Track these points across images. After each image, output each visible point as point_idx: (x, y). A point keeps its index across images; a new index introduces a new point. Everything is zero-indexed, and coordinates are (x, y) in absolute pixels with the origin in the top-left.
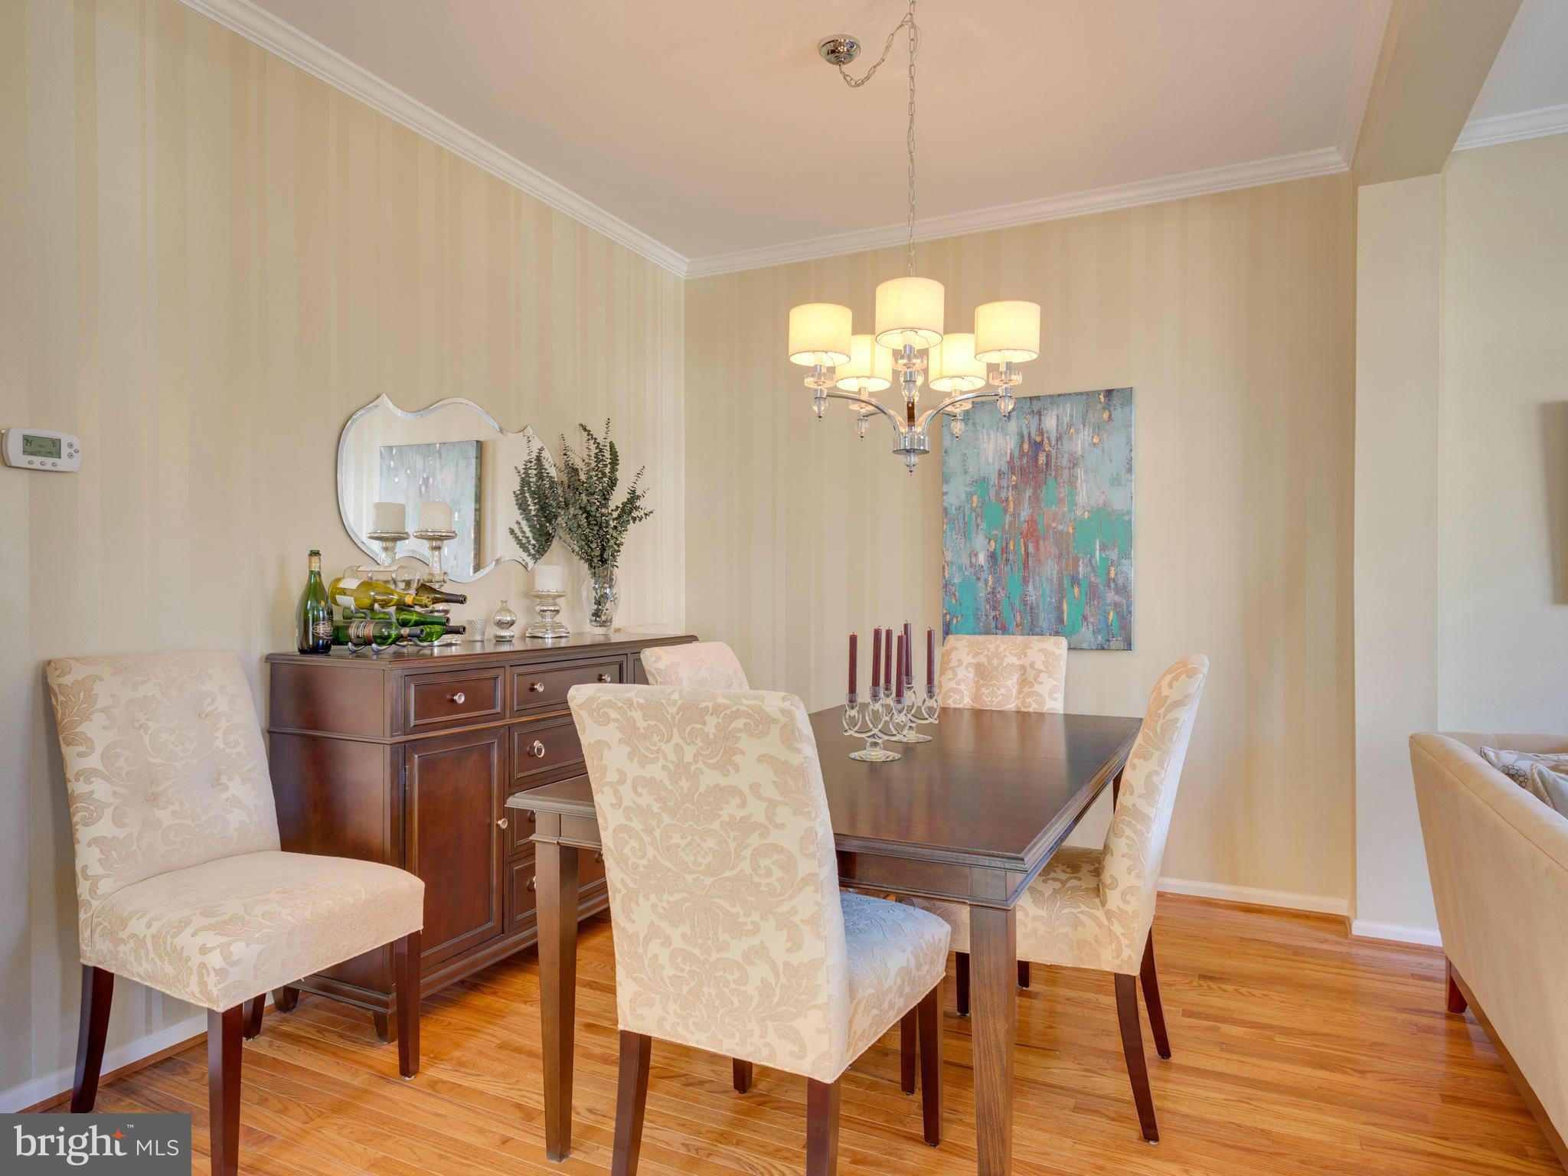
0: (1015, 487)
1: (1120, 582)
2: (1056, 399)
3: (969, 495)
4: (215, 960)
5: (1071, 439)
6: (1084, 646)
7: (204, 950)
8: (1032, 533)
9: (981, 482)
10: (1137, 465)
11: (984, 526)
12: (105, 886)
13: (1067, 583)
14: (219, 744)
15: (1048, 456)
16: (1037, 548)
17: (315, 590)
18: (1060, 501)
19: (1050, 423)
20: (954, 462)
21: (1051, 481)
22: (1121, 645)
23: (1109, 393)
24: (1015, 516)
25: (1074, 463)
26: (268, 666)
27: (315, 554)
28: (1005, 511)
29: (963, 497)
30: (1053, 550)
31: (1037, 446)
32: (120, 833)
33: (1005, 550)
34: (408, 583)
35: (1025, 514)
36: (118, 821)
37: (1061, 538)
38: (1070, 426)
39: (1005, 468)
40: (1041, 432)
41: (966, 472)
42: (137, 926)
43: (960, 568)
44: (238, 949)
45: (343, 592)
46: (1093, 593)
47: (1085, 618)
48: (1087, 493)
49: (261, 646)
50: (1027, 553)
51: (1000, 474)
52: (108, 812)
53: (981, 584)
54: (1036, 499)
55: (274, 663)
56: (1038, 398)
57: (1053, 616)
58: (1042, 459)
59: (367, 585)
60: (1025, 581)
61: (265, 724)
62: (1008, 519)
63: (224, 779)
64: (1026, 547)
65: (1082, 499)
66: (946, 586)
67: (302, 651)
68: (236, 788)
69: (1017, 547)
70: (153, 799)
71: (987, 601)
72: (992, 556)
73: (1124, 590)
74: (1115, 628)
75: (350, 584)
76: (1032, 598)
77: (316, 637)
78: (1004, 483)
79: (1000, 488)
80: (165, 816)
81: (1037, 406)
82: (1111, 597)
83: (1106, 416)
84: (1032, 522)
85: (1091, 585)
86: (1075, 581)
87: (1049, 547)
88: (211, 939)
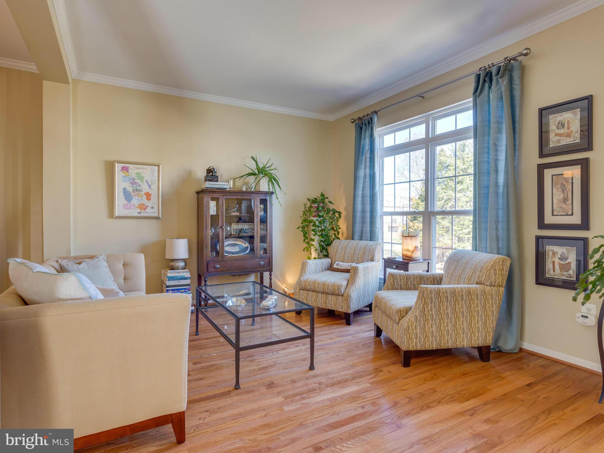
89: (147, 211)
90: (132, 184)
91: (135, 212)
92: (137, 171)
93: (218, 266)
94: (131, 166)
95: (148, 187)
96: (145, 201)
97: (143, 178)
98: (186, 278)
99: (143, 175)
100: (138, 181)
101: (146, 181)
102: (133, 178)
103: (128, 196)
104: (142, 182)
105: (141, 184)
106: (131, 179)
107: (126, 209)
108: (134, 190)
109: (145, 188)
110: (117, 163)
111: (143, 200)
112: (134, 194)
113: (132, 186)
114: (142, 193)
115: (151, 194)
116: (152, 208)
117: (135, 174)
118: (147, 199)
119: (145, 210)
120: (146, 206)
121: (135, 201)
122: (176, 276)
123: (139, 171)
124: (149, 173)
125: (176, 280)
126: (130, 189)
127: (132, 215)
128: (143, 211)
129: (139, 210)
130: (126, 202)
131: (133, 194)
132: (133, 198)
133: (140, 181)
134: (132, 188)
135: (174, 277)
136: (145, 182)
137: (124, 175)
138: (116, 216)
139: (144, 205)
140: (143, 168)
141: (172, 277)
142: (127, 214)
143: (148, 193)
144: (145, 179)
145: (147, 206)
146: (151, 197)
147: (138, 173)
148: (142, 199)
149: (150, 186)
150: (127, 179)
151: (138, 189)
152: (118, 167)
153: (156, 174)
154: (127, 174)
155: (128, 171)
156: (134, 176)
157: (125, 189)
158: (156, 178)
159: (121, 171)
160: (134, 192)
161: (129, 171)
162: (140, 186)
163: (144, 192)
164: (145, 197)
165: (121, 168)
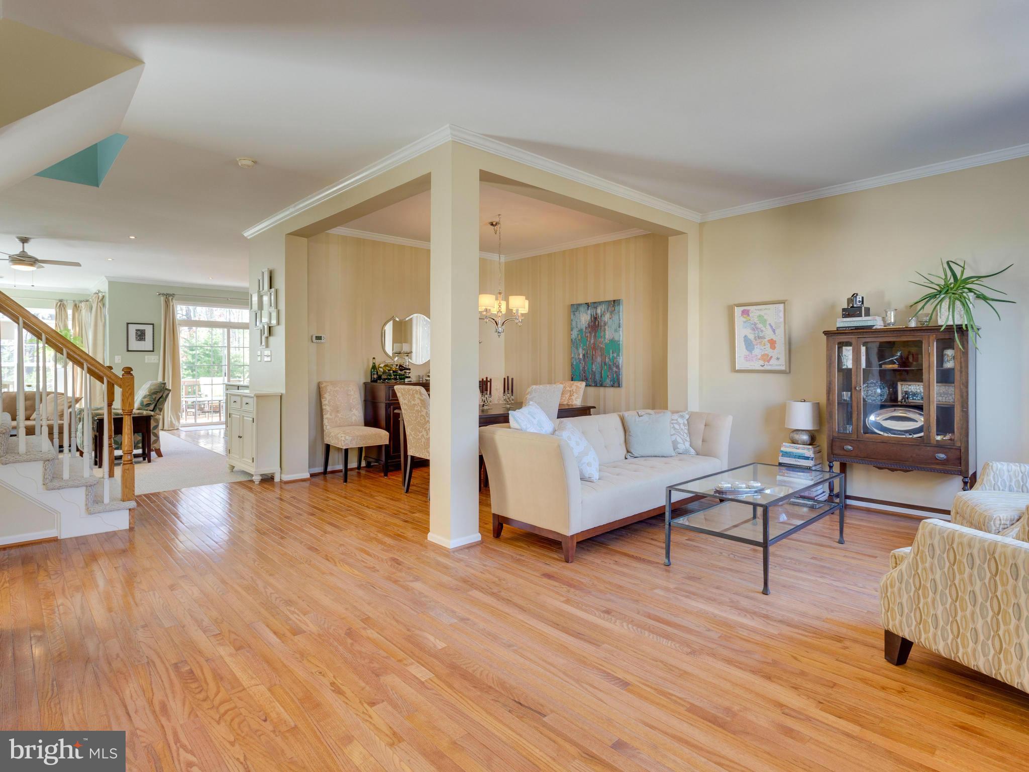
0: (590, 332)
1: (617, 364)
2: (601, 303)
3: (578, 335)
4: (343, 438)
5: (604, 316)
6: (608, 385)
7: (341, 437)
8: (594, 348)
9: (581, 330)
10: (621, 325)
11: (582, 345)
12: (328, 427)
13: (603, 365)
14: (351, 401)
15: (598, 322)
16: (595, 352)
17: (374, 367)
18: (601, 337)
19: (599, 311)
20: (574, 323)
21: (599, 330)
22: (617, 385)
23: (614, 301)
24: (590, 342)
25: (605, 324)
26: (364, 385)
27: (374, 358)
28: (587, 340)
29: (576, 336)
30: (600, 353)
31: (596, 318)
32: (331, 417)
33: (587, 353)
34: (397, 365)
35: (592, 341)
36: (331, 415)
37: (602, 349)
38: (604, 312)
39: (587, 326)
40: (596, 314)
41: (577, 327)
42: (332, 434)
43: (575, 359)
44: (347, 437)
45: (381, 367)
46: (610, 368)
47: (608, 376)
48: (609, 334)
49: (363, 380)
50: (593, 354)
51: (586, 328)
52: (329, 413)
53: (581, 365)
54: (595, 336)
55: (365, 384)
56: (596, 303)
57: (599, 376)
58: (597, 323)
59: (386, 366)
60: (592, 363)
61: (363, 399)
62: (588, 343)
63: (352, 409)
64: (593, 352)
65: (607, 337)
66: (572, 365)
67: (371, 382)
68: (355, 411)
69: (590, 352)
70: (338, 412)
71: (583, 370)
72: (584, 355)
73: (618, 367)
74: (616, 380)
75: (382, 365)
76: (594, 370)
77: (374, 378)
78: (587, 331)
79: (586, 332)
80: (339, 415)
81: (595, 305)
82: (615, 369)
83: (613, 309)
84: (594, 344)
85: (609, 365)
86: (605, 364)
87: (598, 351)
88: (343, 435)
89: (770, 363)
90: (753, 330)
91: (757, 366)
92: (758, 313)
93: (850, 447)
94: (751, 308)
95: (772, 332)
96: (769, 351)
97: (766, 321)
98: (807, 458)
99: (765, 317)
100: (760, 326)
101: (770, 325)
102: (755, 323)
103: (749, 345)
104: (765, 327)
105: (763, 329)
106: (752, 324)
107: (747, 361)
108: (755, 337)
109: (768, 334)
110: (737, 306)
111: (767, 349)
112: (756, 342)
113: (753, 332)
114: (765, 340)
115: (775, 341)
116: (778, 359)
117: (756, 317)
118: (771, 348)
119: (768, 361)
120: (769, 357)
121: (757, 351)
122: (793, 453)
123: (762, 313)
124: (774, 315)
125: (792, 457)
126: (751, 337)
127: (754, 368)
128: (766, 363)
129: (762, 363)
130: (747, 353)
131: (754, 343)
132: (755, 347)
133: (762, 326)
134: (753, 335)
135: (790, 453)
136: (768, 327)
137: (745, 320)
138: (737, 369)
139: (768, 355)
140: (766, 309)
141: (786, 452)
142: (748, 368)
143: (772, 339)
144: (768, 322)
145: (771, 357)
146: (776, 345)
147: (760, 316)
148: (765, 348)
149: (774, 331)
150: (748, 325)
151: (761, 336)
152: (738, 311)
153: (782, 314)
154: (748, 318)
155: (748, 315)
156: (756, 320)
157: (746, 336)
158: (782, 320)
159: (742, 315)
160: (756, 340)
161: (750, 315)
162: (762, 331)
163: (768, 338)
164: (768, 345)
165: (741, 312)
